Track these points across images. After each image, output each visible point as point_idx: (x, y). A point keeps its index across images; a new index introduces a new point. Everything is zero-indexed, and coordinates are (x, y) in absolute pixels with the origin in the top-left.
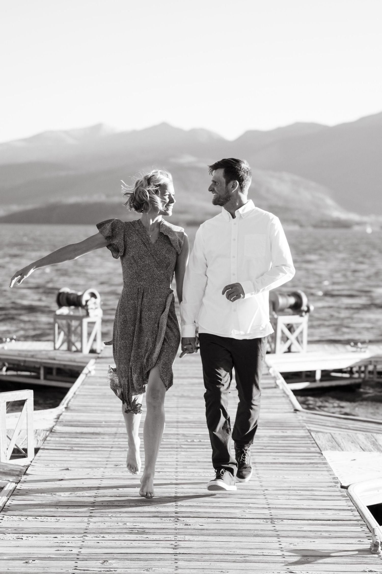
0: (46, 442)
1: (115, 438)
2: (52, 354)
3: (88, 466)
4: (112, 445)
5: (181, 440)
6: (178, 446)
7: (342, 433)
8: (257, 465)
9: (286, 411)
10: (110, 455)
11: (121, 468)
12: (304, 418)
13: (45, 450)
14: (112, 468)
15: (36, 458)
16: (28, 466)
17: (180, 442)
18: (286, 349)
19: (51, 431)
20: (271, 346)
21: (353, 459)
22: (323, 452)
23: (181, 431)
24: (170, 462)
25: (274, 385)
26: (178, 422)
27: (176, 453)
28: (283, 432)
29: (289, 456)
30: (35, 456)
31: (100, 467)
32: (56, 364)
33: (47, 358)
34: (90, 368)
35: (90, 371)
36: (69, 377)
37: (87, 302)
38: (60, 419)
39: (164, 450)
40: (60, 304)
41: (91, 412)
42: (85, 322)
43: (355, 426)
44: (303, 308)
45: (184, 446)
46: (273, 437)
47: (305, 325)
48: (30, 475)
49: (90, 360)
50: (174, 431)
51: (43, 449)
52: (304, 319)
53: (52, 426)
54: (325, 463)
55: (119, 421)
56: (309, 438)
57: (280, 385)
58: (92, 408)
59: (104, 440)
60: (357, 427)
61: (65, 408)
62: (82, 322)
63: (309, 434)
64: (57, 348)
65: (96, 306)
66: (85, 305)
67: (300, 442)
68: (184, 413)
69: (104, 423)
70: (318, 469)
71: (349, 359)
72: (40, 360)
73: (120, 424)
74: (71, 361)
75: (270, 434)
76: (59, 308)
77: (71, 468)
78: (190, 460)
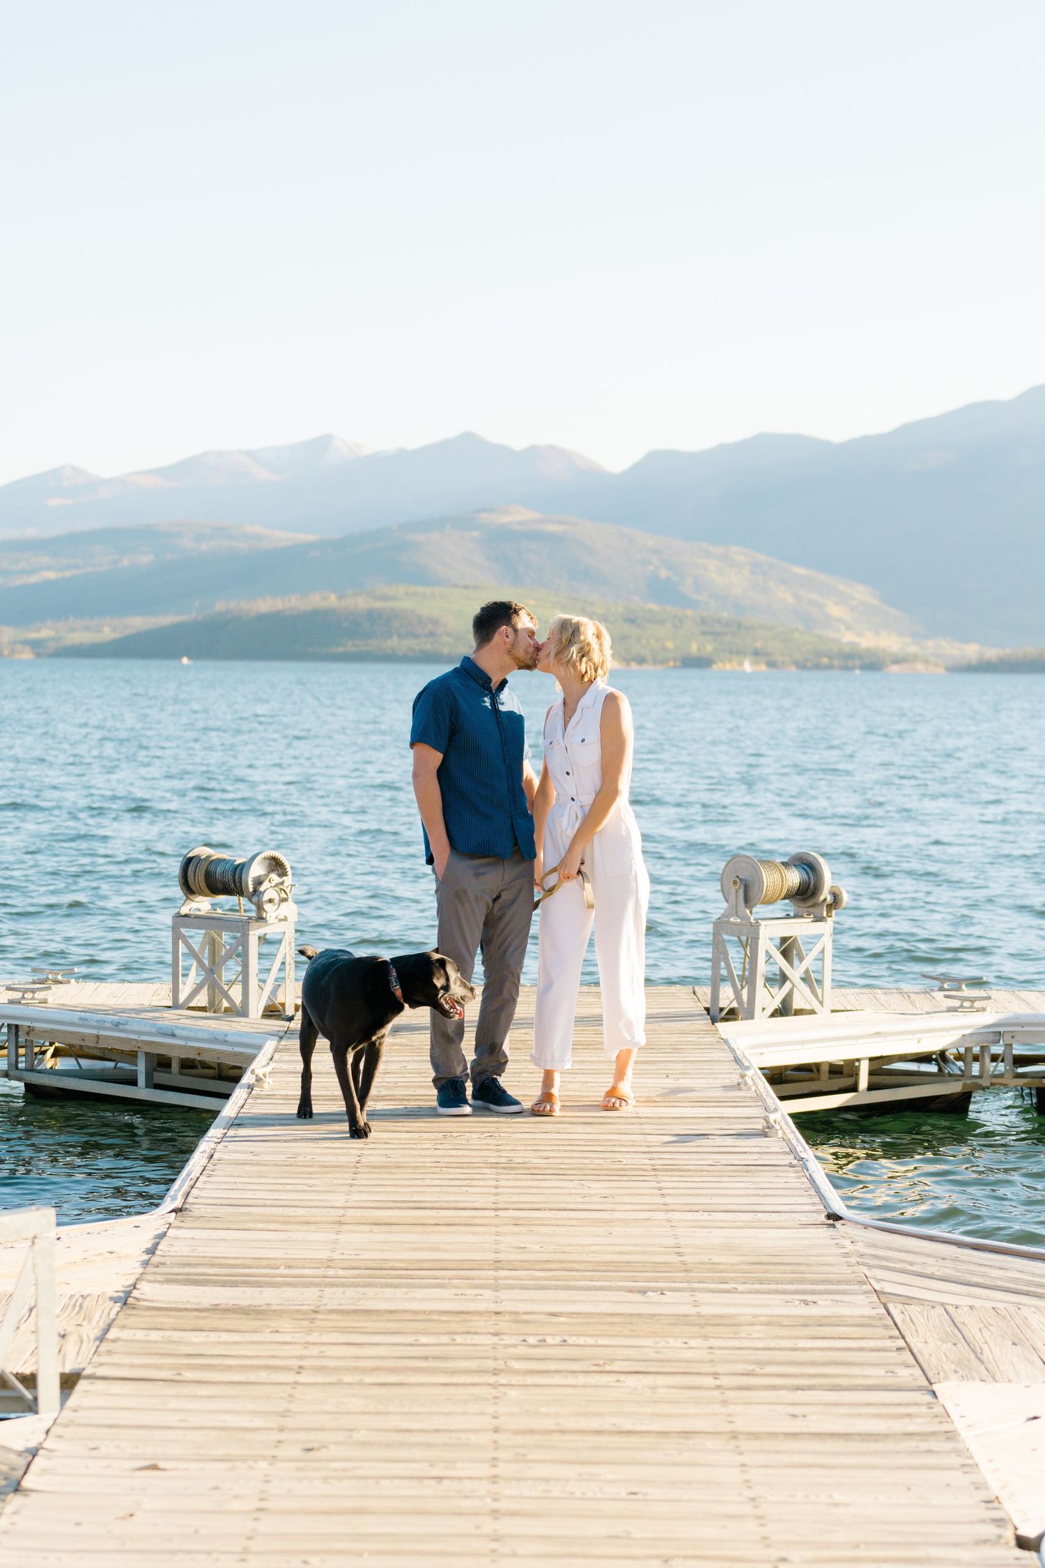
0: (105, 1347)
1: (310, 1331)
3: (219, 1452)
4: (301, 1357)
5: (507, 1340)
6: (500, 1365)
7: (977, 1303)
8: (745, 1444)
9: (804, 1218)
10: (290, 1402)
11: (319, 1460)
12: (860, 1247)
13: (99, 1382)
14: (292, 1460)
15: (67, 1414)
16: (34, 1453)
17: (506, 1346)
18: (776, 1003)
19: (125, 1300)
20: (738, 996)
21: (1032, 1416)
22: (935, 1387)
23: (510, 1301)
24: (474, 1431)
25: (759, 1125)
26: (497, 1265)
27: (494, 1392)
28: (806, 1303)
29: (836, 1404)
30: (63, 1404)
31: (256, 1459)
32: (176, 1048)
33: (153, 1030)
34: (260, 1072)
35: (258, 1080)
36: (214, 1078)
37: (259, 882)
38: (158, 1252)
39: (454, 1380)
40: (189, 889)
41: (250, 1225)
42: (254, 935)
43: (1009, 1274)
44: (822, 898)
45: (516, 1365)
46: (780, 1325)
47: (827, 942)
48: (33, 1495)
49: (267, 1039)
50: (485, 1301)
51: (92, 1377)
52: (826, 927)
53: (131, 1281)
54: (951, 1436)
55: (329, 1263)
56: (886, 1327)
57: (777, 1127)
58: (255, 1210)
59: (279, 1337)
60: (1015, 1280)
61: (176, 1211)
62: (245, 936)
63: (884, 1311)
64: (181, 1001)
65: (283, 895)
66: (255, 891)
67: (863, 1344)
68: (516, 1229)
69: (282, 1271)
70: (932, 1460)
71: (942, 1030)
72: (135, 1037)
73: (331, 1272)
74: (216, 1041)
75: (769, 1311)
76: (188, 898)
77: (167, 1459)
78: (535, 1424)
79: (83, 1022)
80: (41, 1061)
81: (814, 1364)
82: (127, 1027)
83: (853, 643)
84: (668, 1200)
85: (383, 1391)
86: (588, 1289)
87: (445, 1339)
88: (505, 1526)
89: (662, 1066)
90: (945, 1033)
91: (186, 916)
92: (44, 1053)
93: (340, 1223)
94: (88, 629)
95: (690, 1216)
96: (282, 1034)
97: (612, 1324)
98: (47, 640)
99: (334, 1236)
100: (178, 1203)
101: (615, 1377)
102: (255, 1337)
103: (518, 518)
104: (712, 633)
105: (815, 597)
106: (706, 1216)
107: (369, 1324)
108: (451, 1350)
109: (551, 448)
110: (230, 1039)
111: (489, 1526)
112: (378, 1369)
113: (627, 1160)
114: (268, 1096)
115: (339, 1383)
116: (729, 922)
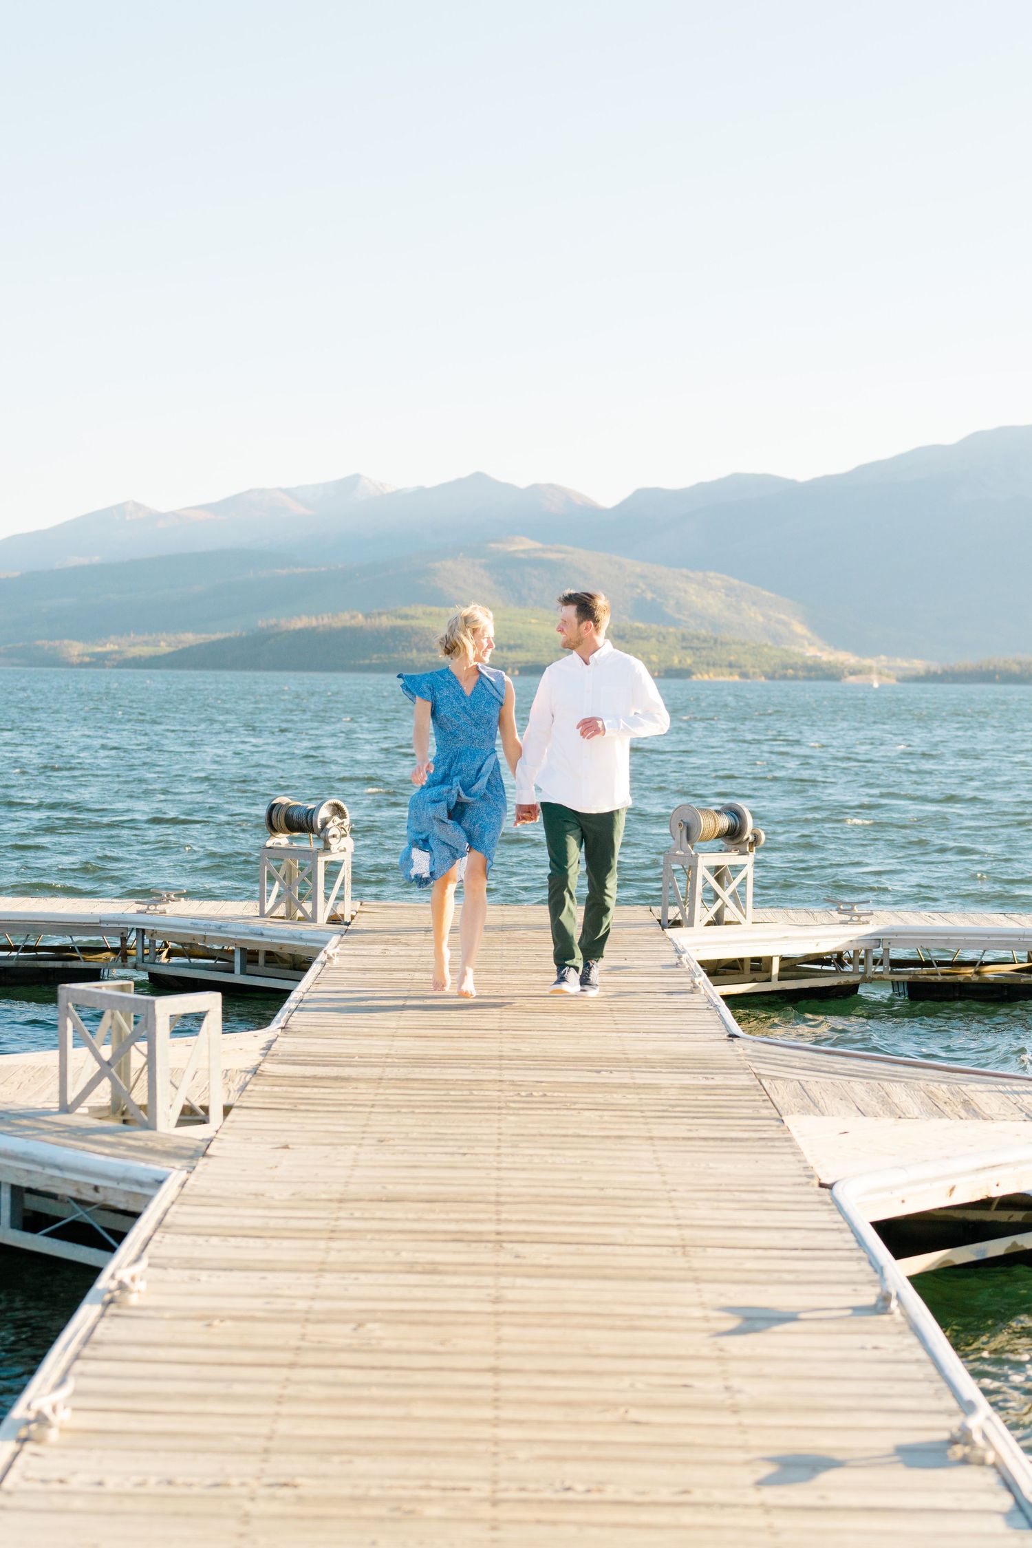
0: (244, 1094)
1: (378, 1088)
2: (258, 924)
3: (327, 1141)
4: (374, 1100)
5: (507, 1094)
6: (502, 1105)
7: (821, 1080)
8: (656, 1142)
9: (713, 1037)
10: (368, 1120)
11: (389, 1145)
12: (748, 1052)
13: (244, 1110)
14: (373, 1145)
15: (227, 1124)
16: (211, 1140)
17: (506, 1096)
18: (710, 916)
19: (255, 1072)
20: (682, 911)
21: (843, 1131)
22: (783, 1118)
23: (507, 1075)
24: (486, 1134)
25: (689, 988)
26: (501, 1058)
27: (499, 1117)
28: (707, 1078)
29: (718, 1125)
30: (224, 1119)
31: (349, 1144)
32: (262, 943)
33: (247, 931)
34: (330, 952)
35: (329, 958)
36: (290, 969)
37: (325, 823)
38: (272, 1049)
39: (473, 1111)
40: (273, 828)
41: (332, 1036)
42: (321, 860)
43: (846, 1067)
44: (745, 837)
45: (512, 1105)
46: (687, 1088)
47: (749, 872)
48: (214, 1158)
49: (331, 937)
50: (493, 1075)
51: (240, 1107)
52: (749, 860)
53: (257, 1062)
54: (790, 1140)
55: (387, 1056)
56: (758, 1090)
57: (701, 987)
58: (334, 1028)
59: (358, 1091)
60: (851, 1069)
61: (282, 1028)
62: (315, 863)
63: (758, 1083)
64: (266, 912)
65: (343, 832)
66: (322, 829)
67: (741, 1098)
68: (514, 1040)
69: (357, 1059)
70: (775, 1150)
71: (834, 936)
72: (233, 936)
73: (389, 1060)
74: (294, 938)
75: (681, 1082)
76: (272, 834)
77: (293, 1144)
78: (525, 1132)
79: (194, 926)
80: (160, 958)
82: (227, 929)
83: (815, 656)
84: (619, 1026)
85: (427, 1116)
86: (562, 1070)
87: (467, 1093)
88: (502, 1174)
89: (623, 954)
90: (838, 939)
91: (270, 848)
92: (161, 953)
93: (393, 1036)
94: (147, 643)
95: (634, 1035)
96: (343, 933)
97: (577, 1087)
98: (111, 653)
99: (390, 1043)
100: (282, 1024)
101: (577, 1111)
102: (342, 1091)
103: (521, 547)
104: (692, 648)
105: (782, 616)
106: (645, 1035)
107: (416, 1085)
108: (471, 1098)
109: (551, 486)
110: (304, 936)
111: (495, 1174)
112: (423, 1106)
113: (592, 1005)
114: (336, 969)
115: (399, 1112)
116: (675, 855)
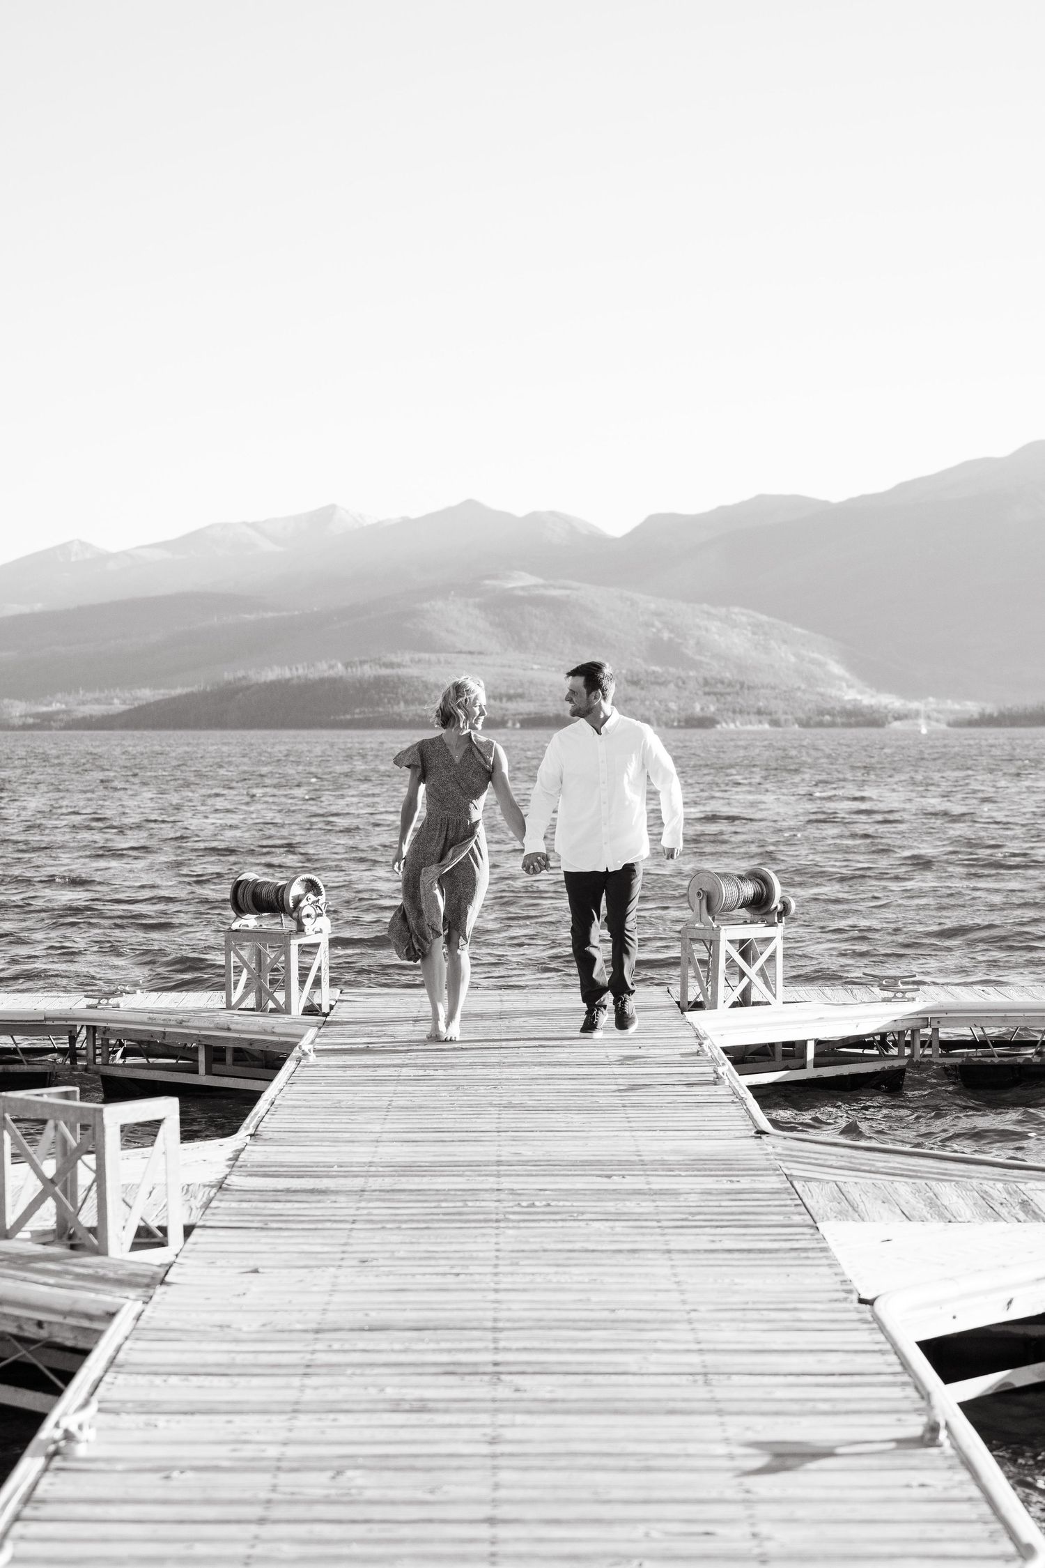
0: (208, 1211)
1: (360, 1201)
2: (224, 1018)
3: (302, 1263)
4: (355, 1215)
5: (506, 1204)
6: (501, 1217)
7: (860, 1181)
8: (674, 1256)
9: (738, 1134)
10: (349, 1238)
11: (373, 1266)
12: (779, 1150)
13: (208, 1230)
14: (354, 1267)
15: (188, 1246)
16: (170, 1266)
17: (505, 1207)
18: (735, 996)
19: (221, 1186)
20: (704, 991)
21: (887, 1239)
22: (818, 1225)
23: (506, 1183)
24: (482, 1251)
25: (712, 1078)
26: (499, 1163)
27: (496, 1231)
28: (732, 1181)
29: (744, 1235)
30: (185, 1240)
31: (327, 1266)
32: (229, 1039)
33: (211, 1026)
34: (306, 1048)
35: (305, 1054)
36: (261, 1067)
37: (298, 901)
38: (240, 1159)
39: (468, 1225)
40: (240, 910)
41: (308, 1143)
42: (295, 943)
43: (889, 1165)
44: (773, 906)
45: (512, 1217)
46: (710, 1193)
47: (778, 945)
48: (174, 1286)
49: (308, 1030)
50: (491, 1183)
51: (203, 1227)
52: (778, 932)
53: (222, 1175)
54: (825, 1250)
55: (371, 1164)
56: (789, 1193)
57: (725, 1077)
59: (337, 1205)
60: (895, 1168)
61: (251, 1135)
62: (287, 946)
63: (790, 1185)
64: (233, 1004)
65: (319, 911)
66: (295, 908)
67: (770, 1203)
68: (514, 1143)
69: (336, 1168)
70: (809, 1262)
71: (876, 1016)
72: (196, 1032)
73: (373, 1169)
74: (265, 1032)
75: (703, 1187)
76: (238, 916)
77: (264, 1267)
78: (526, 1247)
79: (152, 1022)
80: (114, 1059)
81: (732, 1214)
82: (189, 1024)
83: (855, 700)
84: (633, 1124)
85: (415, 1232)
86: (568, 1175)
87: (460, 1204)
88: (500, 1296)
90: (880, 1019)
91: (236, 931)
92: (115, 1052)
93: (377, 1141)
94: (97, 701)
95: (649, 1133)
96: (320, 1025)
97: (585, 1194)
98: (58, 712)
99: (373, 1149)
100: (251, 1131)
101: (585, 1223)
102: (319, 1205)
103: (520, 584)
104: (715, 694)
105: (816, 656)
106: (662, 1133)
107: (402, 1197)
108: (465, 1209)
109: (552, 513)
110: (276, 1030)
111: (492, 1296)
112: (411, 1220)
113: (602, 1101)
114: (313, 1066)
115: (383, 1228)
116: (694, 928)
